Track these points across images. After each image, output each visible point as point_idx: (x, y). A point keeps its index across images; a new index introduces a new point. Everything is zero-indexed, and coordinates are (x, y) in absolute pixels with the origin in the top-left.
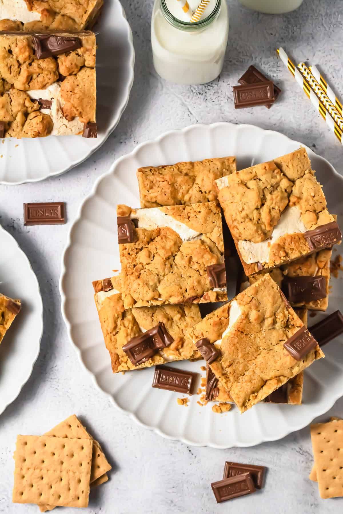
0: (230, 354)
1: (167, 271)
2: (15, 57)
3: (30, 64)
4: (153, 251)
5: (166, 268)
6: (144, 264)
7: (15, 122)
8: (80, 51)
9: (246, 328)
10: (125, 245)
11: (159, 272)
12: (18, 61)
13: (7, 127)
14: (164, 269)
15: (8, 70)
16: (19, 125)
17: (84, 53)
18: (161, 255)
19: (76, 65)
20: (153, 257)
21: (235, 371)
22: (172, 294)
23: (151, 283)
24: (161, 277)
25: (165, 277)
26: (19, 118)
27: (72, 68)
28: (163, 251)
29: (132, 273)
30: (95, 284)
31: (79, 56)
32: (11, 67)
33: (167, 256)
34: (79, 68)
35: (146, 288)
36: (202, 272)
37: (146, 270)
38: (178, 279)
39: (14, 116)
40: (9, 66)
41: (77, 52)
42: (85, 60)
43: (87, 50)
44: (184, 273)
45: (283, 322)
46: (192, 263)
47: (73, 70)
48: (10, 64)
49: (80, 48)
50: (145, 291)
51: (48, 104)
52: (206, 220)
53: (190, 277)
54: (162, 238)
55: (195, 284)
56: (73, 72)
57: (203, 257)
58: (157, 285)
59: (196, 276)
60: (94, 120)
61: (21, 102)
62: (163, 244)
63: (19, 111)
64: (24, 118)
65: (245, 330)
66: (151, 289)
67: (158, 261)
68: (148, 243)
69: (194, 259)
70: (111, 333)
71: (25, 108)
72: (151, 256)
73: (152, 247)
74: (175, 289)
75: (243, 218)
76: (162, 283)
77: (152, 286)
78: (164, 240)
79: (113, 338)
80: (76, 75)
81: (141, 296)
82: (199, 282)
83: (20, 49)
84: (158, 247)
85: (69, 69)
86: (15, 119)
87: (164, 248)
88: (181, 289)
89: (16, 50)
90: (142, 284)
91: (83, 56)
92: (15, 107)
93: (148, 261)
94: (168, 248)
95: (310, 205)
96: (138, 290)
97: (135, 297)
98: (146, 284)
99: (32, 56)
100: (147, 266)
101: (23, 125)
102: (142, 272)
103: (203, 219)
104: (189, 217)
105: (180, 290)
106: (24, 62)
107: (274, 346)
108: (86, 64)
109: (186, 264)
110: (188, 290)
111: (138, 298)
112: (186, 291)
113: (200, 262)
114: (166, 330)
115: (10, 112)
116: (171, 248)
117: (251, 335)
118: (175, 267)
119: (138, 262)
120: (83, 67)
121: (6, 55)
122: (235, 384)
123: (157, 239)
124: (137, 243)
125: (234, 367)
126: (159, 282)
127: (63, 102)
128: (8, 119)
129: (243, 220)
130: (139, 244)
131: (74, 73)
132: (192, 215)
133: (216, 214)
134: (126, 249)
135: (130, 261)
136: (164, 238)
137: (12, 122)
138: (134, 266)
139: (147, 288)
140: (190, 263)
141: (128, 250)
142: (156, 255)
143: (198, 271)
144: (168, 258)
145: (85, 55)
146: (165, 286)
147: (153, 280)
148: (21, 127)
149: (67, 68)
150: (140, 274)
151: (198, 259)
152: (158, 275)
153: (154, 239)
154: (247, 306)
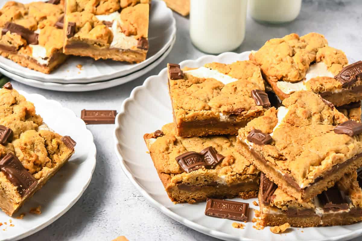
0: (283, 139)
9: (295, 121)
21: (290, 152)
30: (147, 136)
45: (329, 118)
60: (146, 36)
63: (88, 21)
65: (294, 123)
70: (163, 152)
75: (278, 61)
79: (165, 156)
95: (335, 58)
96: (190, 102)
107: (325, 134)
109: (232, 91)
114: (217, 152)
117: (301, 127)
122: (292, 162)
125: (289, 148)
127: (122, 24)
129: (278, 62)
130: (188, 82)
134: (176, 84)
141: (179, 85)
154: (293, 105)
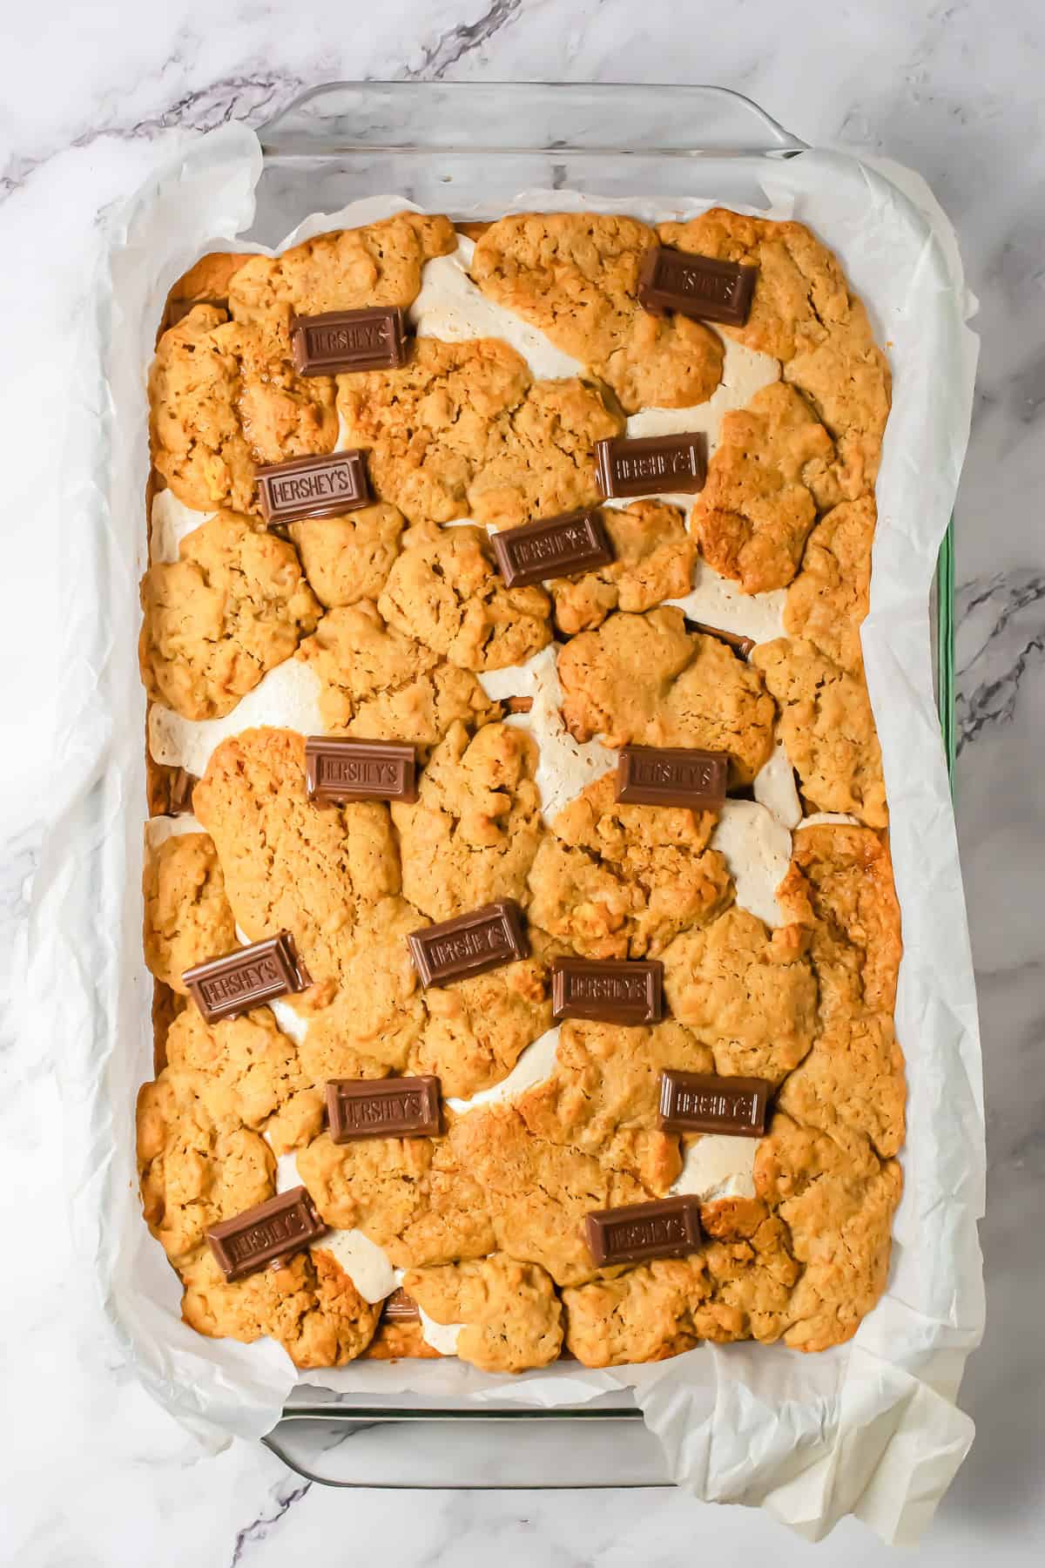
1: (491, 451)
2: (449, 581)
3: (488, 599)
4: (459, 399)
5: (490, 444)
6: (435, 429)
7: (444, 744)
8: (607, 572)
10: (386, 373)
11: (471, 452)
12: (456, 591)
13: (423, 759)
14: (485, 445)
15: (432, 614)
16: (453, 752)
17: (619, 576)
18: (477, 408)
19: (599, 606)
20: (458, 414)
22: (501, 508)
23: (451, 480)
24: (476, 466)
25: (487, 465)
26: (454, 736)
27: (589, 612)
28: (484, 399)
29: (406, 452)
31: (605, 582)
32: (438, 607)
33: (493, 412)
34: (605, 613)
35: (437, 491)
36: (580, 457)
37: (439, 446)
38: (519, 472)
39: (442, 729)
40: (434, 602)
41: (599, 574)
42: (618, 594)
43: (625, 569)
44: (536, 459)
46: (558, 432)
47: (591, 616)
48: (438, 597)
49: (607, 564)
50: (435, 499)
51: (525, 706)
52: (597, 325)
53: (549, 468)
54: (482, 367)
55: (561, 487)
56: (589, 624)
57: (588, 419)
58: (466, 484)
59: (563, 465)
61: (464, 695)
62: (484, 382)
64: (466, 735)
66: (450, 496)
67: (470, 423)
68: (446, 374)
69: (567, 423)
71: (471, 713)
72: (453, 411)
73: (455, 385)
74: (510, 497)
76: (477, 480)
77: (452, 487)
78: (487, 371)
80: (596, 630)
81: (424, 512)
82: (570, 483)
83: (462, 562)
84: (471, 388)
85: (579, 614)
86: (443, 737)
87: (485, 391)
88: (524, 497)
89: (450, 565)
90: (427, 482)
91: (614, 583)
92: (446, 710)
93: (447, 423)
94: (496, 392)
97: (409, 511)
98: (439, 482)
99: (492, 579)
100: (441, 436)
101: (461, 754)
102: (430, 450)
103: (592, 323)
104: (555, 314)
105: (521, 500)
106: (473, 593)
108: (623, 604)
110: (541, 502)
111: (417, 515)
112: (537, 503)
113: (579, 431)
115: (433, 722)
116: (502, 392)
118: (515, 441)
119: (418, 423)
120: (614, 611)
121: (428, 576)
123: (468, 368)
124: (417, 370)
126: (471, 478)
128: (427, 737)
131: (592, 626)
132: (563, 309)
133: (623, 317)
135: (401, 419)
136: (487, 365)
137: (437, 745)
138: (410, 433)
139: (441, 491)
140: (553, 432)
142: (464, 408)
143: (571, 455)
144: (495, 419)
145: (619, 582)
146: (485, 488)
147: (456, 473)
148: (457, 757)
149: (576, 611)
150: (425, 455)
151: (576, 423)
152: (468, 460)
153: (463, 365)
